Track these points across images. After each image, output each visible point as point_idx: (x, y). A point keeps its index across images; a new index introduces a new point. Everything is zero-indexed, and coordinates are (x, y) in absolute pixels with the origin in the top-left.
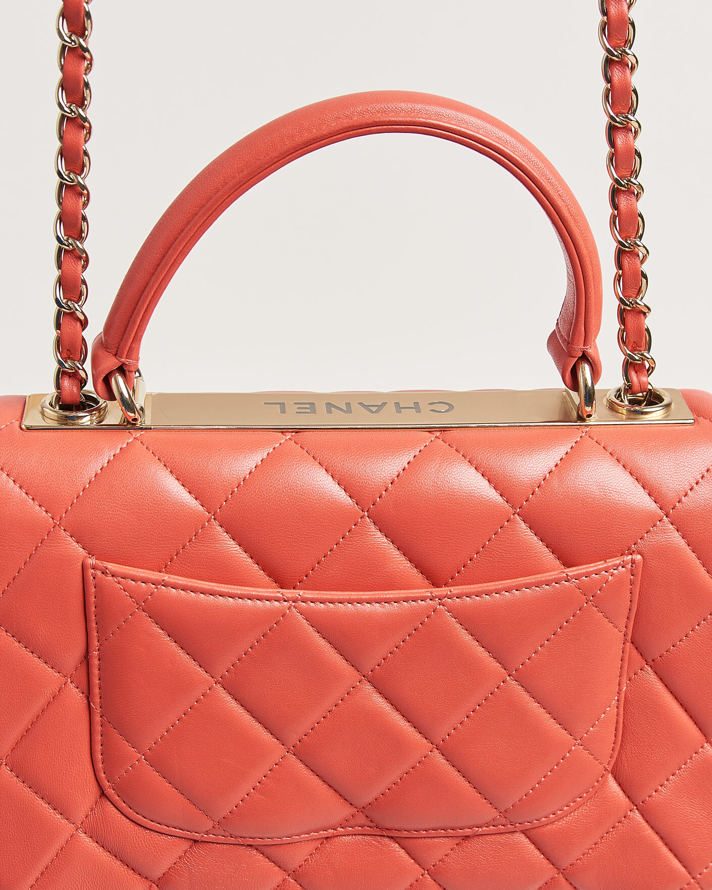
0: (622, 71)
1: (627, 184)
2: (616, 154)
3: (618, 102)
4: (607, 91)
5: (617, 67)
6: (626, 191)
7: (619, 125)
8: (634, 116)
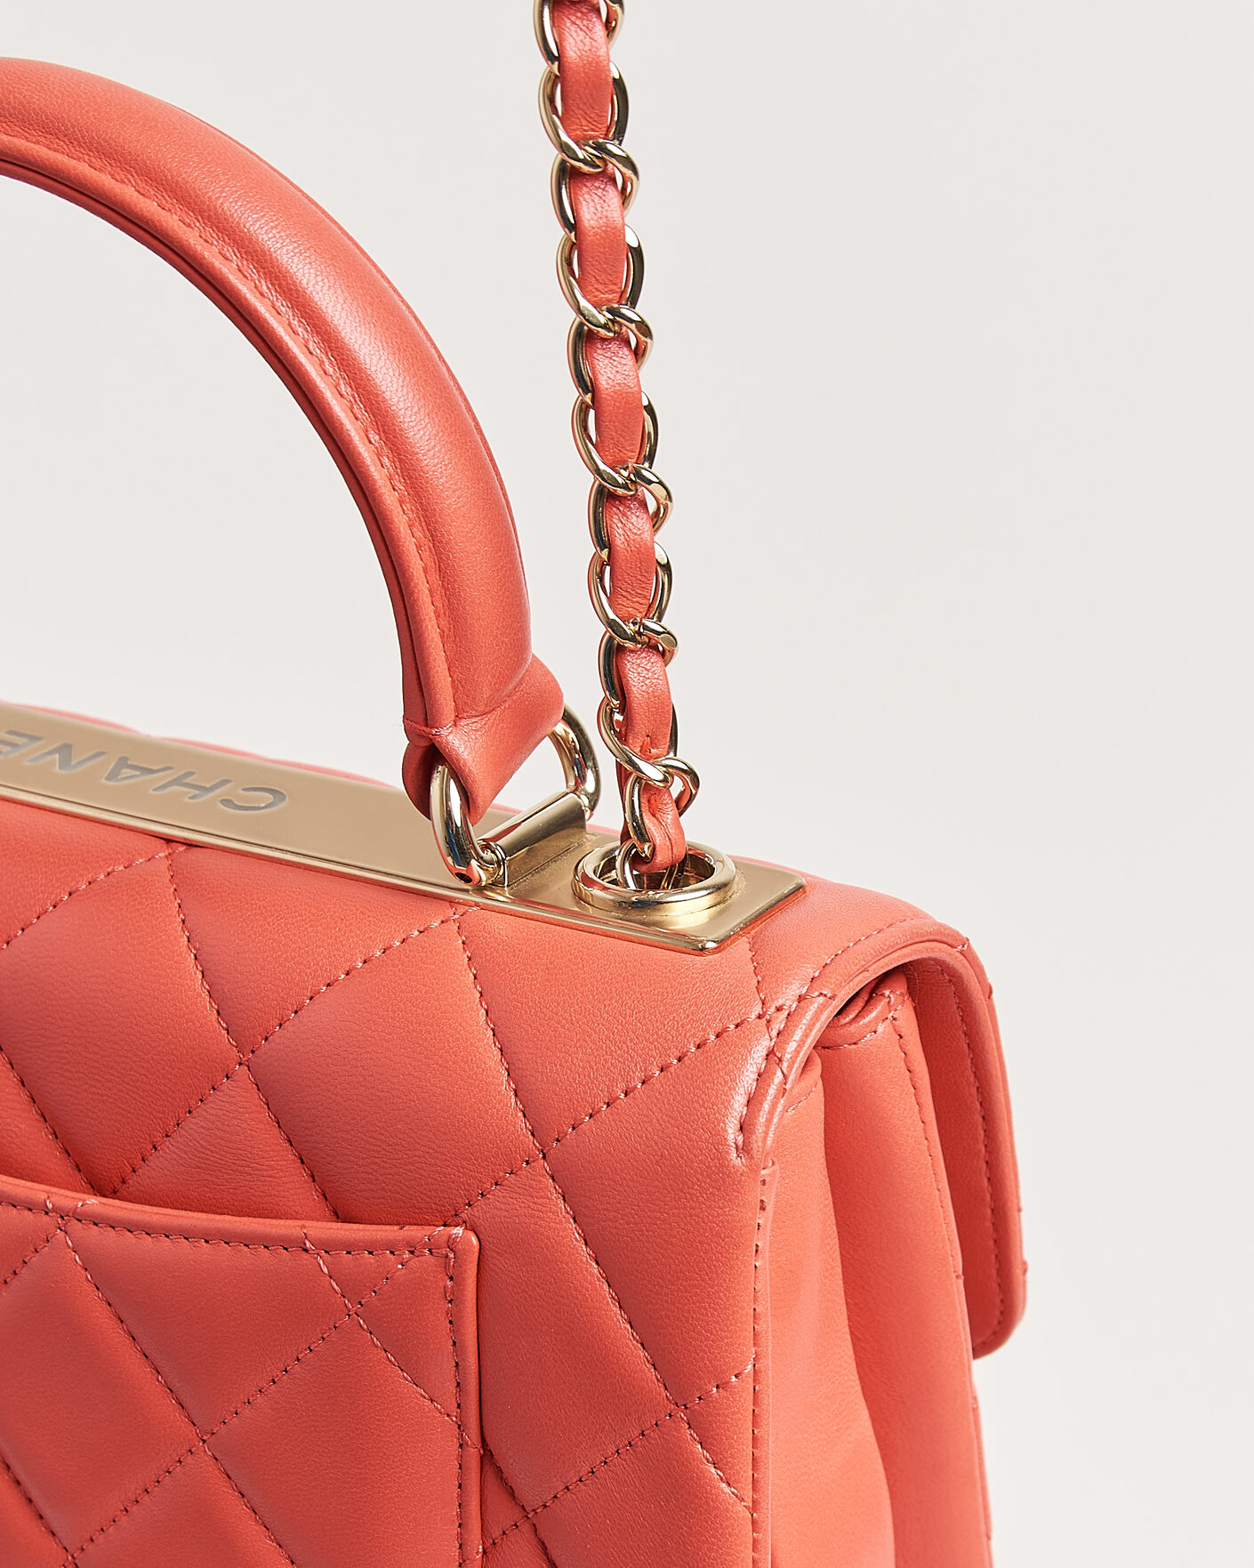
0: (584, 28)
1: (613, 321)
2: (580, 244)
3: (578, 108)
4: (553, 81)
5: (573, 18)
6: (612, 339)
7: (586, 169)
8: (620, 144)
